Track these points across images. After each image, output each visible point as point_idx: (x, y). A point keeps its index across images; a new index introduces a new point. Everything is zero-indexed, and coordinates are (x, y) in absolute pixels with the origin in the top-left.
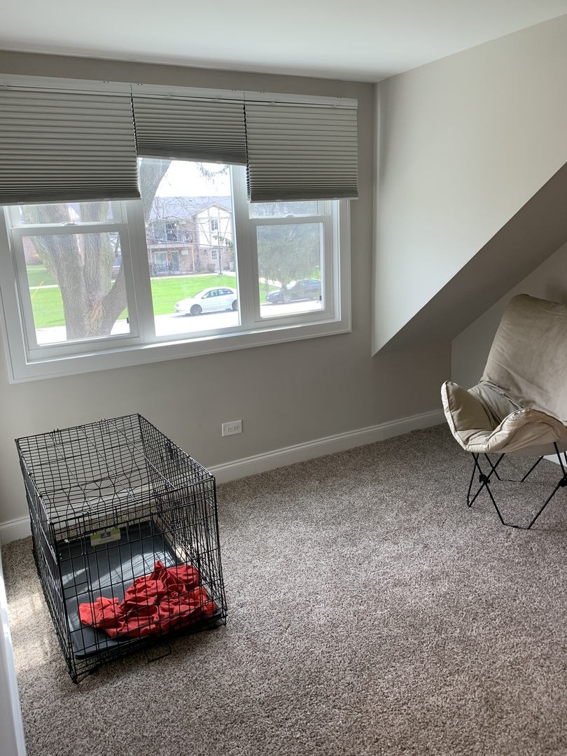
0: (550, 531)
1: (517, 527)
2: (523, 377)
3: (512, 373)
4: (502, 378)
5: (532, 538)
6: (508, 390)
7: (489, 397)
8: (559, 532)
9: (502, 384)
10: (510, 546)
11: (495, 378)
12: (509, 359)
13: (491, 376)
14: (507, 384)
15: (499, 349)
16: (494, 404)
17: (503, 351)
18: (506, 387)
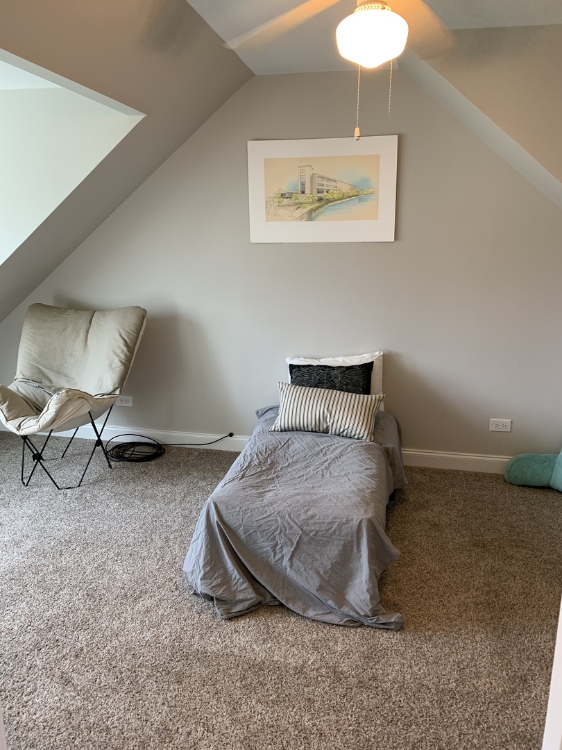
0: (94, 483)
1: (70, 488)
2: (51, 370)
3: (41, 368)
4: (34, 373)
5: (85, 491)
6: (41, 382)
7: (26, 391)
8: (101, 481)
9: (35, 378)
10: (69, 502)
11: (28, 374)
12: (36, 357)
13: (24, 373)
14: (39, 377)
15: (26, 350)
16: (32, 396)
17: (30, 350)
18: (39, 380)
